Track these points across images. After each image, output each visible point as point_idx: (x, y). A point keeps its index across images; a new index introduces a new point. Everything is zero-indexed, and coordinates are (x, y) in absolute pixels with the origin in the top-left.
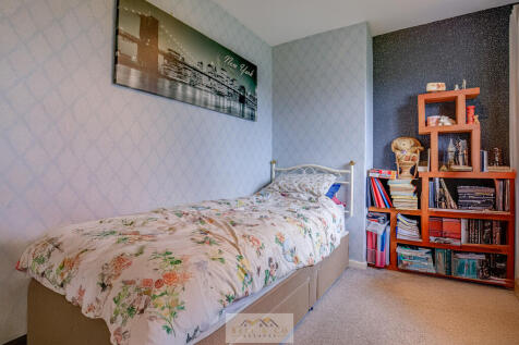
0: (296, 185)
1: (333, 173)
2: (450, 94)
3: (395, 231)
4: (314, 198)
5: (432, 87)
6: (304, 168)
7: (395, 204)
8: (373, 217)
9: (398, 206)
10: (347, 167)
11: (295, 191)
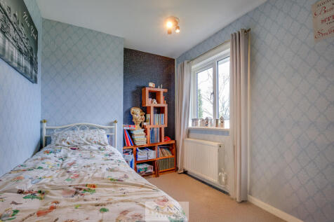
0: (84, 139)
1: (103, 129)
2: (156, 90)
3: (136, 157)
4: (102, 147)
5: (151, 84)
6: (78, 126)
7: (136, 143)
8: (126, 152)
9: (137, 144)
10: (111, 124)
11: (86, 144)
